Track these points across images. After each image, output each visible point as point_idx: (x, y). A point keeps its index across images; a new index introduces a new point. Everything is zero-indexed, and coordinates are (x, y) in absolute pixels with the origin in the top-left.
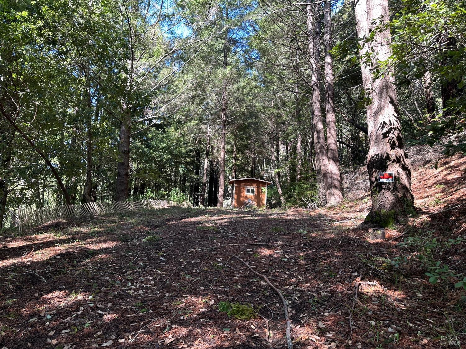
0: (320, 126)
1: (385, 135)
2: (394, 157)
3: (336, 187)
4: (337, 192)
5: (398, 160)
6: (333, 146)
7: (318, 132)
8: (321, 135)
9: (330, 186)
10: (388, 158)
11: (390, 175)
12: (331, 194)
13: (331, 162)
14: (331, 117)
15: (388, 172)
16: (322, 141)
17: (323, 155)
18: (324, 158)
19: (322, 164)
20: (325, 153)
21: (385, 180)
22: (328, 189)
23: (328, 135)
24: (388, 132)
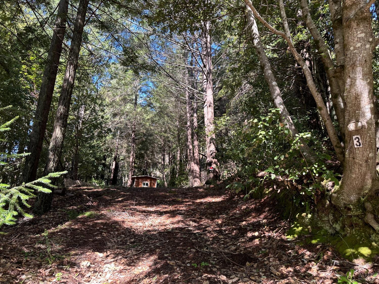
0: (191, 147)
1: (211, 155)
2: (214, 162)
3: (197, 177)
4: (198, 180)
5: (215, 163)
6: (196, 157)
7: (190, 150)
8: (191, 151)
9: (194, 177)
10: (212, 162)
11: (213, 168)
12: (195, 181)
13: (196, 165)
14: (196, 143)
15: (212, 166)
16: (192, 154)
17: (192, 162)
18: (193, 163)
19: (191, 166)
20: (193, 160)
21: (211, 169)
22: (194, 178)
23: (195, 152)
24: (212, 153)
